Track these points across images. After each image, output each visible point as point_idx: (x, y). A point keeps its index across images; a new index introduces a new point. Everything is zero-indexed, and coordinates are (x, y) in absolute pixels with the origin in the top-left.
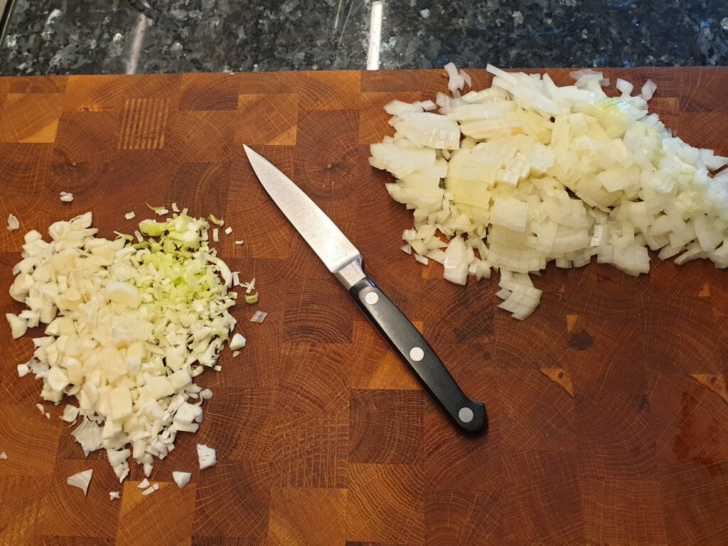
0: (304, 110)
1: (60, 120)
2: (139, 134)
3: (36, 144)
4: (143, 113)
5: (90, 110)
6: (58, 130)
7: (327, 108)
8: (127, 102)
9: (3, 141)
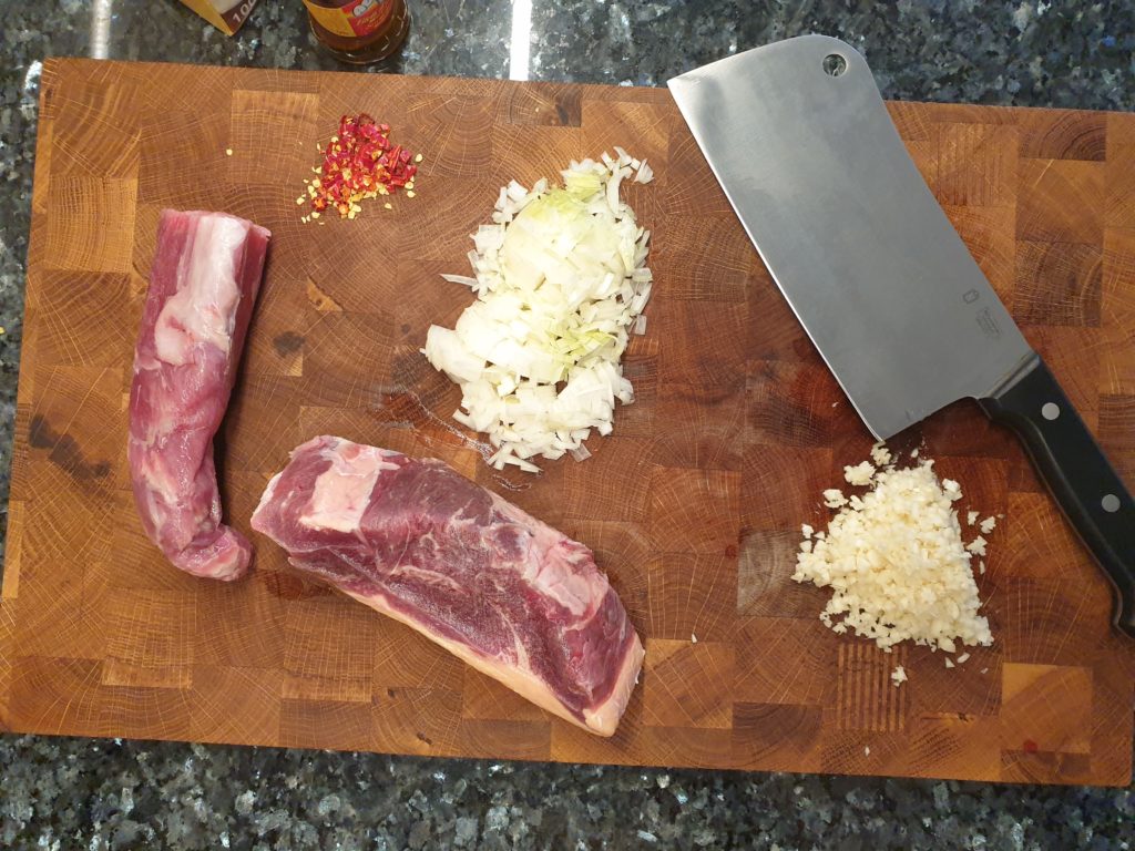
1: (1000, 702)
2: (877, 670)
3: (1030, 661)
4: (875, 706)
5: (957, 716)
6: (1001, 683)
8: (901, 726)
9: (1082, 669)
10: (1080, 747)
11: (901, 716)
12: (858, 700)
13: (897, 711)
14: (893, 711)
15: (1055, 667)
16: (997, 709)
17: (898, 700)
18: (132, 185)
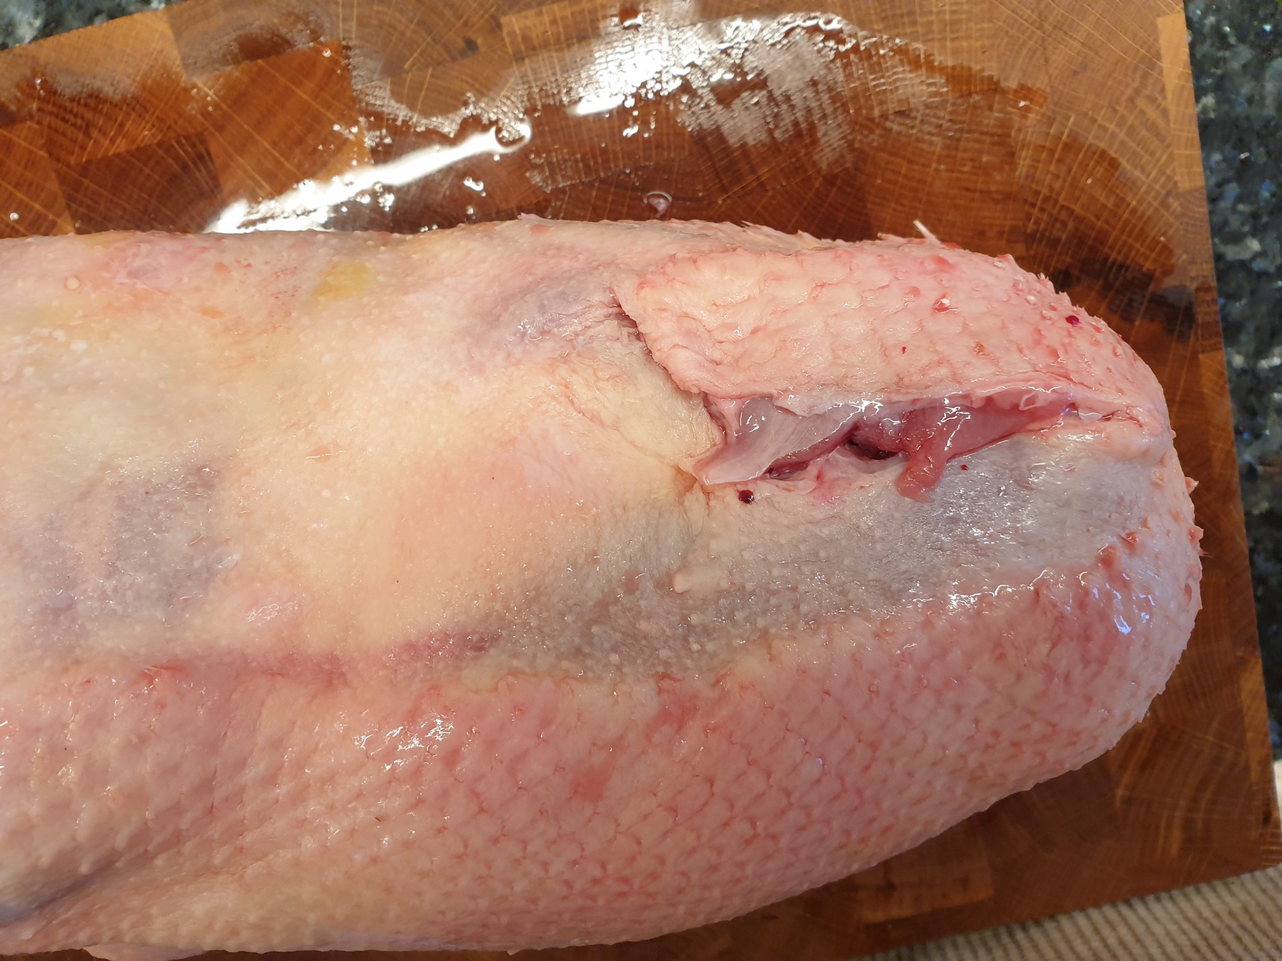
0: (68, 165)
7: (122, 145)
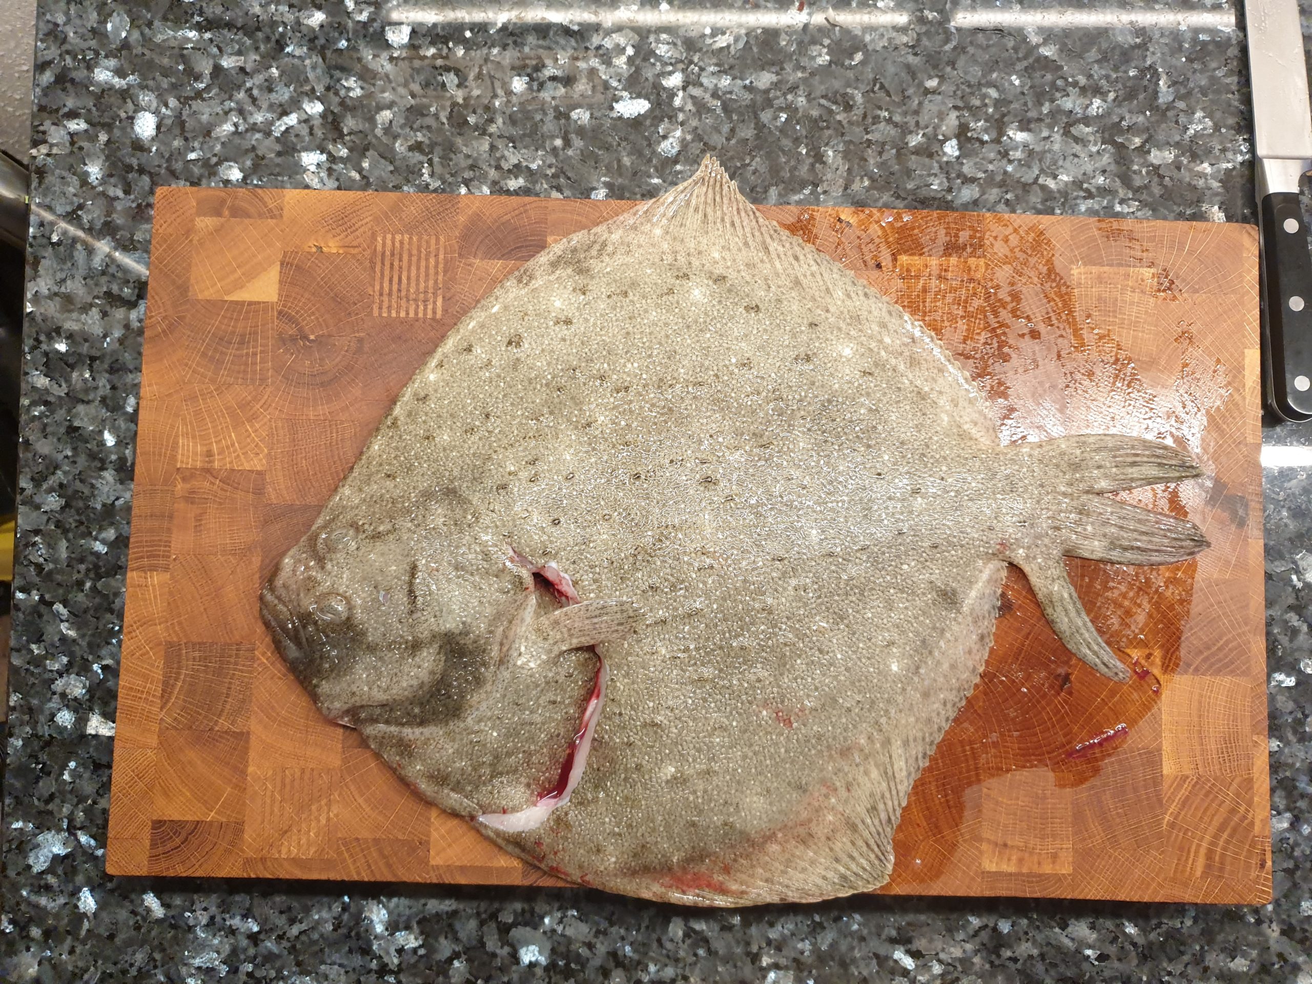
1: (282, 264)
2: (403, 293)
3: (250, 303)
4: (405, 257)
5: (325, 249)
6: (280, 282)
8: (379, 239)
9: (200, 297)
10: (205, 223)
11: (379, 248)
12: (423, 263)
13: (383, 254)
14: (388, 253)
15: (226, 298)
16: (284, 256)
17: (383, 264)
18: (1168, 768)
